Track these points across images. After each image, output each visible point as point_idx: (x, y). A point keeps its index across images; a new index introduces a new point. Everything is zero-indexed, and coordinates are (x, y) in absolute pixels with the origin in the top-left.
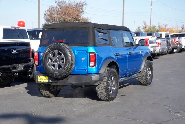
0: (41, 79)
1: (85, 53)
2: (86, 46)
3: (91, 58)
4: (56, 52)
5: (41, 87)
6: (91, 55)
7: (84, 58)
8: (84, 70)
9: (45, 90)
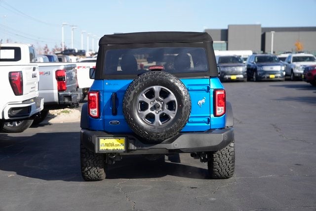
0: (107, 145)
1: (205, 90)
2: (205, 77)
3: (219, 99)
4: (157, 88)
5: (90, 161)
6: (218, 93)
7: (203, 101)
8: (205, 122)
9: (99, 167)
